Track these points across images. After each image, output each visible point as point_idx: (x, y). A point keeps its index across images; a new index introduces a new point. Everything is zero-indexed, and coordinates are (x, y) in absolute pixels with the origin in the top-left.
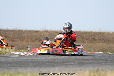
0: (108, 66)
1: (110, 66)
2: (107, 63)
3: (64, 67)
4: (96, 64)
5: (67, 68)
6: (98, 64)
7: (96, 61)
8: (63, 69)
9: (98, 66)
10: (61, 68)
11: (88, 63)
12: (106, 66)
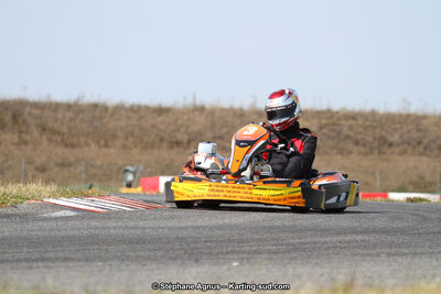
0: (405, 261)
1: (417, 260)
2: (409, 247)
3: (235, 264)
4: (364, 251)
5: (247, 266)
6: (371, 252)
7: (366, 237)
8: (229, 269)
9: (368, 258)
10: (225, 268)
11: (335, 247)
12: (400, 260)
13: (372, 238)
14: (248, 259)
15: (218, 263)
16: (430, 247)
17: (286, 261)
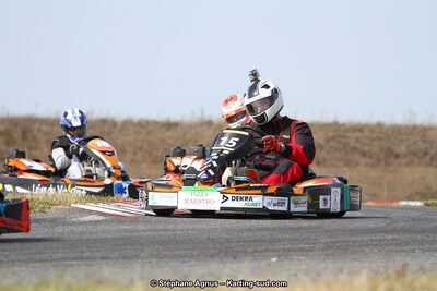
3: (274, 260)
5: (286, 262)
6: (405, 248)
7: (396, 236)
9: (404, 254)
10: (264, 263)
13: (402, 237)
14: (285, 256)
15: (256, 260)
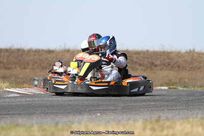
2: (176, 107)
3: (99, 114)
4: (156, 109)
5: (104, 115)
7: (155, 103)
8: (96, 117)
13: (158, 103)
14: (104, 113)
16: (186, 107)
17: (121, 113)
